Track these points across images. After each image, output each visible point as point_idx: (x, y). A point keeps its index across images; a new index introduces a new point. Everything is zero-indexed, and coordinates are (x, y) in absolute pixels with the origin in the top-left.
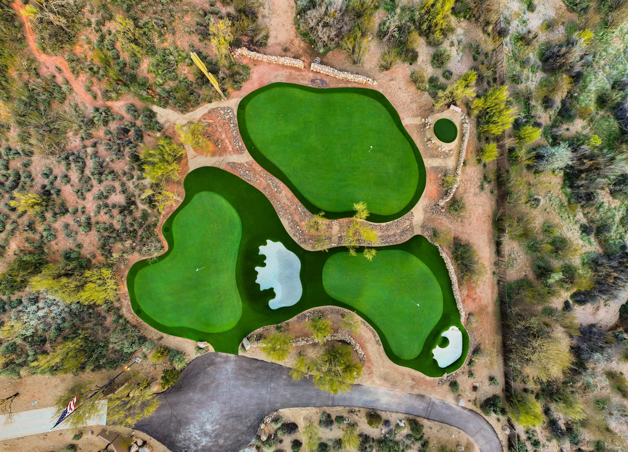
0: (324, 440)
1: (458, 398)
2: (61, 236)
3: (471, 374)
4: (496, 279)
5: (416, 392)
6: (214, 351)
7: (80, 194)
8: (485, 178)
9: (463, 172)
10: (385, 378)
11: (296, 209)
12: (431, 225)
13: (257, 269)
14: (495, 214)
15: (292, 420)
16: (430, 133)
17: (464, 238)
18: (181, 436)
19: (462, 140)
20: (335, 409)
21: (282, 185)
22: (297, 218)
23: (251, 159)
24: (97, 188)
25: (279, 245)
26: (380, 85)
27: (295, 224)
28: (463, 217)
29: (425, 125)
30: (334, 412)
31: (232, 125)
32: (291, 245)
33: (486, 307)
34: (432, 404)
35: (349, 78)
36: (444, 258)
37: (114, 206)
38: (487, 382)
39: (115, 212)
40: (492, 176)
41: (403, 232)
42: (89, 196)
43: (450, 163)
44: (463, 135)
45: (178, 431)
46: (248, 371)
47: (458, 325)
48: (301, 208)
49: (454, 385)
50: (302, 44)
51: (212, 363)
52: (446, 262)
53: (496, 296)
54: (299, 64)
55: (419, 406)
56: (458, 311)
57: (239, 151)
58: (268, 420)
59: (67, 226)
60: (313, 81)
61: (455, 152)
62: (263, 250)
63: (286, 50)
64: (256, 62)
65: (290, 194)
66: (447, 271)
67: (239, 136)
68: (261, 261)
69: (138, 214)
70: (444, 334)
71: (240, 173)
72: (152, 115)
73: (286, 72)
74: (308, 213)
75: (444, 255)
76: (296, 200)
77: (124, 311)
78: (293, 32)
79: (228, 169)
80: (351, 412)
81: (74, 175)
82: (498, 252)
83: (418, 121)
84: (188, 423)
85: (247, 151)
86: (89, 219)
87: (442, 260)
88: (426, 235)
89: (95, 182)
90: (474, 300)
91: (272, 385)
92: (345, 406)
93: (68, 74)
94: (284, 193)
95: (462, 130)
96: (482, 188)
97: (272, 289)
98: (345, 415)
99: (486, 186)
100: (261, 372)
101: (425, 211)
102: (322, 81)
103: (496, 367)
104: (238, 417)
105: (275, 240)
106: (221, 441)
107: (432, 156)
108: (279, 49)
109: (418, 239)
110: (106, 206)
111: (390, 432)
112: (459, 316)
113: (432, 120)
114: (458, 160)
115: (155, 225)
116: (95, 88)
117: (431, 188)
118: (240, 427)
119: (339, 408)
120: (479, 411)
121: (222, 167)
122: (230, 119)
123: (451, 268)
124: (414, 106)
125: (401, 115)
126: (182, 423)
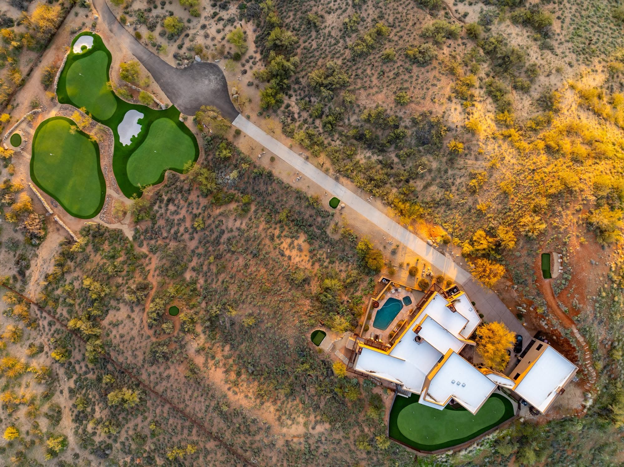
0: (167, 40)
1: (97, 18)
2: (202, 205)
3: (84, 24)
4: (41, 59)
5: (112, 35)
6: (181, 114)
7: (183, 220)
8: (13, 108)
9: (20, 118)
10: (120, 50)
11: (104, 152)
12: (52, 104)
13: (136, 136)
14: (20, 89)
15: (173, 59)
16: (23, 144)
17: (41, 88)
18: (219, 87)
19: (12, 131)
20: (152, 51)
21: (102, 168)
22: (107, 148)
23: (108, 189)
24: (176, 217)
25: (121, 140)
26: (28, 181)
27: (109, 146)
28: (35, 97)
29: (22, 149)
30: (154, 50)
31: (105, 210)
32: (117, 137)
33: (55, 49)
34: (110, 24)
36: (56, 85)
37: (175, 205)
38: (80, 15)
39: (176, 202)
40: (10, 107)
41: (66, 109)
42: (181, 216)
43: (24, 125)
44: (10, 133)
45: (218, 90)
46: (174, 94)
47: (72, 52)
48: (102, 151)
49: (94, 26)
50: (49, 227)
51: (186, 108)
52: (57, 83)
53: (47, 51)
54: (57, 218)
55: (115, 27)
57: (110, 196)
58: (183, 67)
59: (198, 209)
60: (56, 207)
61: (18, 129)
62: (129, 143)
63: (58, 230)
64: (75, 232)
65: (101, 161)
66: (60, 78)
67: (105, 203)
68: (133, 139)
69: (169, 195)
71: (116, 186)
72: (135, 238)
73: (65, 219)
74: (100, 147)
75: (56, 87)
76: (101, 156)
77: (204, 157)
78: (49, 235)
79: (120, 191)
80: (146, 45)
81: (182, 229)
82: (31, 70)
83: (25, 154)
84: (213, 90)
85: (107, 194)
86: (188, 207)
87: (58, 85)
88: (57, 101)
89: (176, 222)
90: (58, 56)
91: (169, 81)
92: (147, 49)
93: (152, 273)
94: (104, 163)
95: (9, 136)
96: (18, 105)
98: (150, 45)
99: (15, 105)
100: (170, 90)
101: (49, 111)
102: (52, 203)
103: (71, 19)
104: (193, 78)
105: (122, 144)
106: (207, 72)
107: (29, 134)
108: (61, 232)
109: (62, 102)
110: (178, 207)
111: (137, 24)
112: (69, 55)
113: (18, 149)
114: (19, 124)
115: (166, 186)
116: (147, 262)
117: (40, 120)
118: (195, 72)
119: (150, 50)
120: (92, 5)
121: (122, 194)
122: (104, 214)
123: (56, 79)
124: (21, 161)
125: (29, 161)
126: (215, 92)
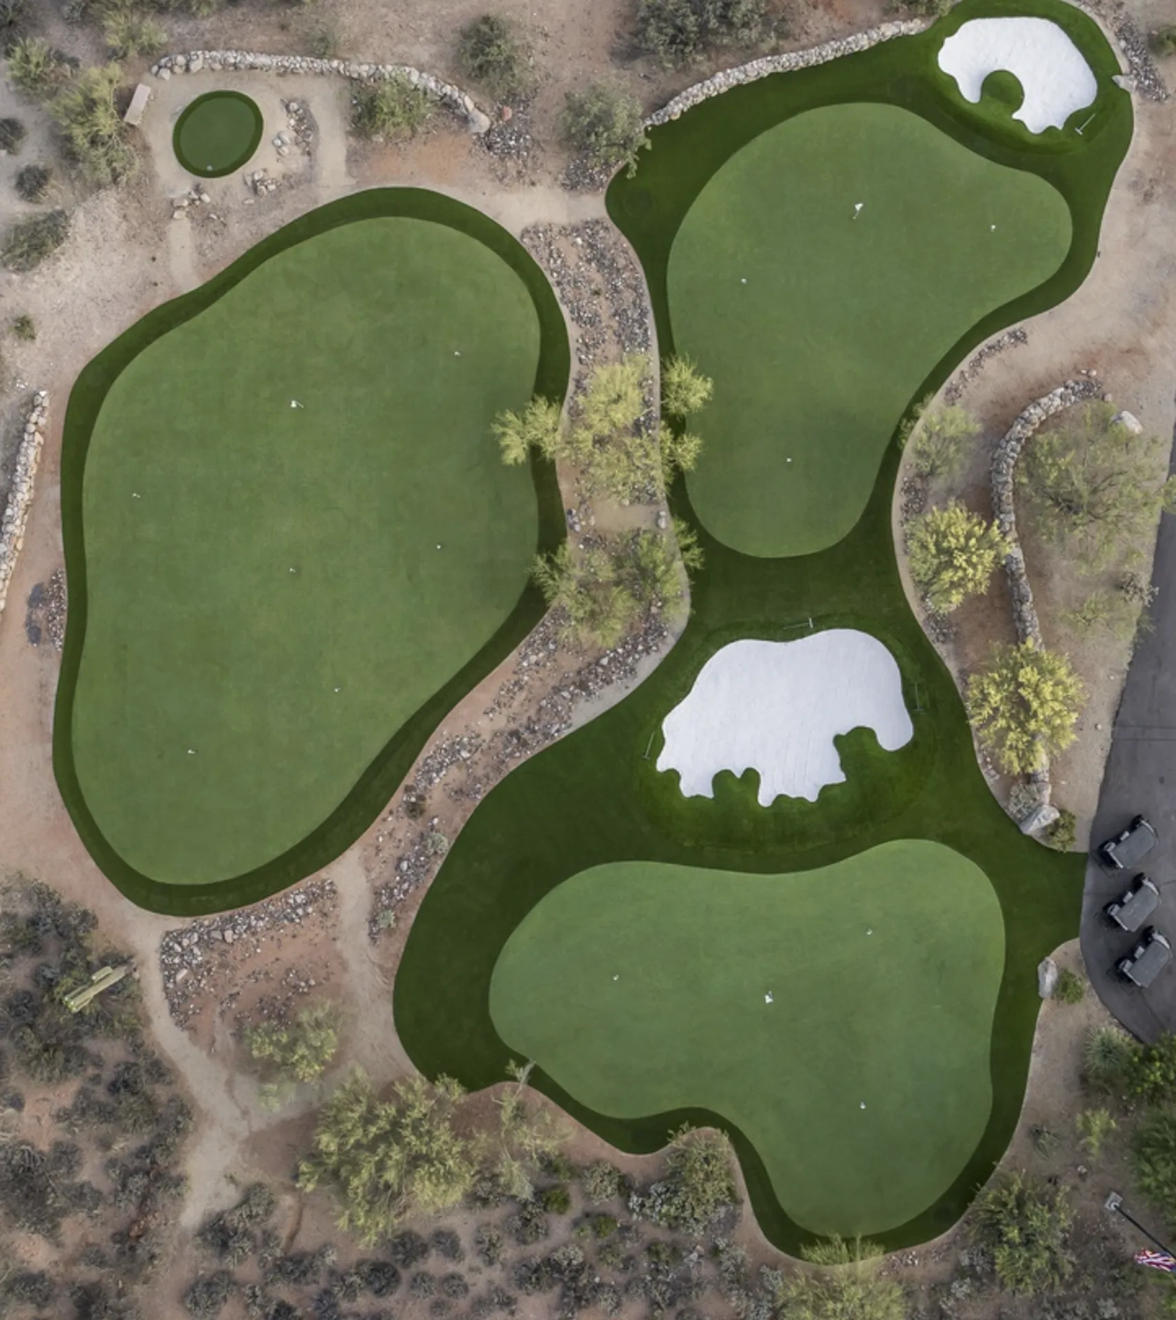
6: (1077, 940)
13: (765, 797)
16: (229, 189)
21: (444, 733)
22: (569, 668)
25: (676, 724)
26: (50, 376)
27: (591, 673)
29: (197, 210)
31: (229, 935)
35: (27, 497)
36: (689, 103)
41: (598, 257)
44: (233, 71)
47: (931, 42)
48: (530, 653)
52: (701, 98)
56: (881, 48)
57: (325, 895)
62: (696, 784)
65: (478, 698)
67: (270, 904)
68: (735, 787)
70: (970, 92)
71: (410, 892)
74: (547, 624)
79: (398, 940)
85: (323, 874)
88: (604, 175)
94: (477, 723)
97: (838, 741)
100: (1148, 766)
101: (516, 179)
102: (37, 598)
105: (657, 743)
109: (622, 203)
112: (900, 41)
113: (179, 184)
123: (721, 79)
125: (162, 296)
